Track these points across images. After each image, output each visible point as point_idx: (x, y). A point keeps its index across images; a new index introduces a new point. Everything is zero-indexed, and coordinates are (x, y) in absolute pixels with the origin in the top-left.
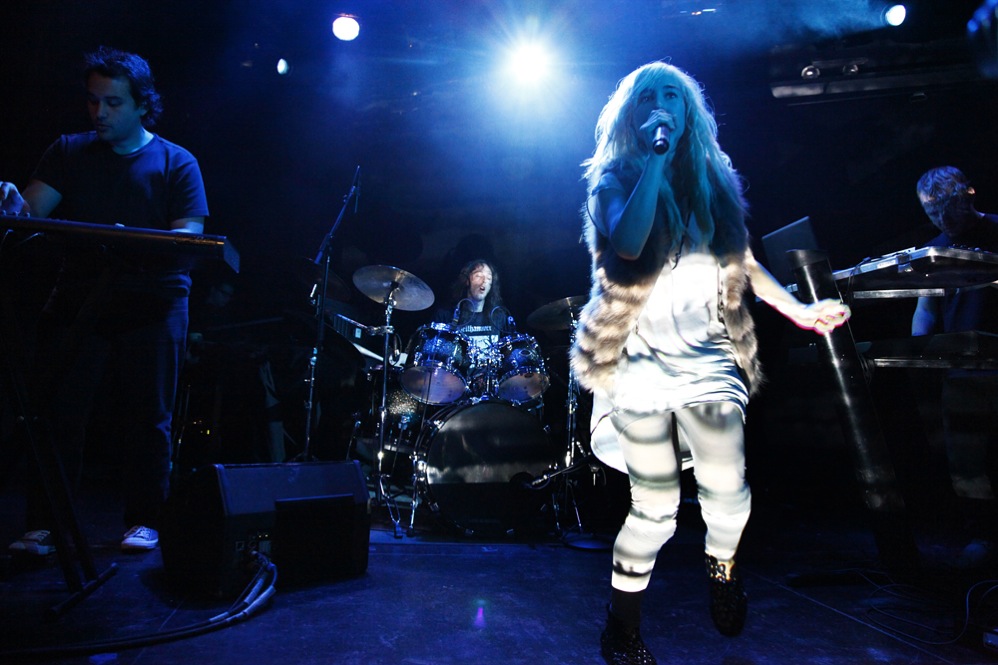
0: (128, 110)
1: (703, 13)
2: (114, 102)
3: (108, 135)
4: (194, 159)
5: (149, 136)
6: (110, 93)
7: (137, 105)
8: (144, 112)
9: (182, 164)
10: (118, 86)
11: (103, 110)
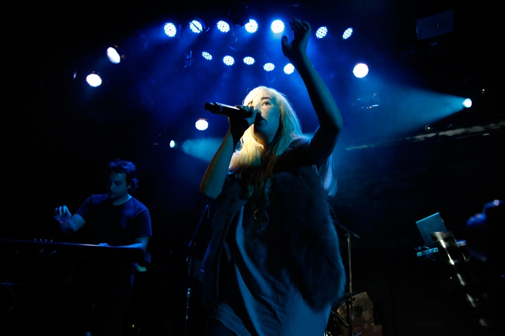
0: (123, 187)
1: (372, 107)
2: (118, 183)
3: (113, 196)
4: (147, 209)
5: (130, 197)
6: (117, 179)
7: (128, 184)
8: (129, 187)
9: (142, 211)
10: (121, 176)
11: (113, 186)
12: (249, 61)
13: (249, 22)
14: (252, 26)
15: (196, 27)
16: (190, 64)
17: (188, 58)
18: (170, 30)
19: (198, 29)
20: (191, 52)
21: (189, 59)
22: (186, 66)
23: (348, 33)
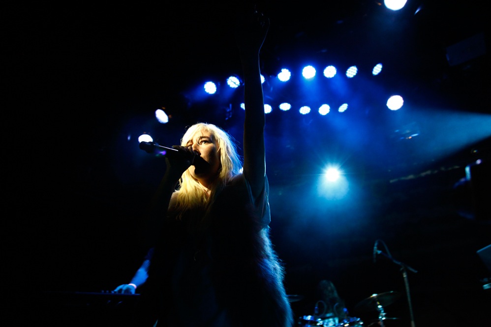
1: (412, 137)
12: (285, 107)
13: (281, 72)
14: (284, 75)
15: (233, 82)
16: (230, 116)
17: (228, 110)
18: (210, 88)
19: (235, 83)
20: (231, 105)
21: (230, 112)
22: (227, 119)
23: (377, 69)
